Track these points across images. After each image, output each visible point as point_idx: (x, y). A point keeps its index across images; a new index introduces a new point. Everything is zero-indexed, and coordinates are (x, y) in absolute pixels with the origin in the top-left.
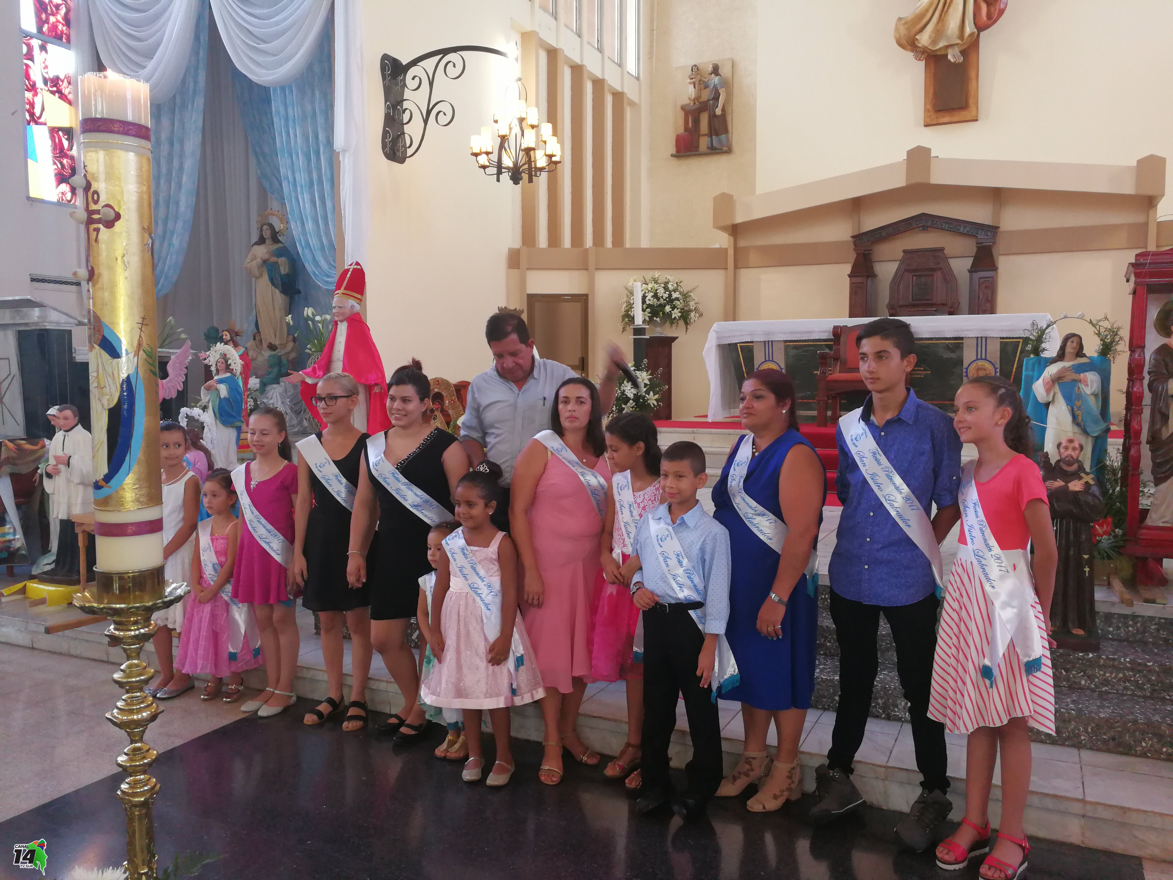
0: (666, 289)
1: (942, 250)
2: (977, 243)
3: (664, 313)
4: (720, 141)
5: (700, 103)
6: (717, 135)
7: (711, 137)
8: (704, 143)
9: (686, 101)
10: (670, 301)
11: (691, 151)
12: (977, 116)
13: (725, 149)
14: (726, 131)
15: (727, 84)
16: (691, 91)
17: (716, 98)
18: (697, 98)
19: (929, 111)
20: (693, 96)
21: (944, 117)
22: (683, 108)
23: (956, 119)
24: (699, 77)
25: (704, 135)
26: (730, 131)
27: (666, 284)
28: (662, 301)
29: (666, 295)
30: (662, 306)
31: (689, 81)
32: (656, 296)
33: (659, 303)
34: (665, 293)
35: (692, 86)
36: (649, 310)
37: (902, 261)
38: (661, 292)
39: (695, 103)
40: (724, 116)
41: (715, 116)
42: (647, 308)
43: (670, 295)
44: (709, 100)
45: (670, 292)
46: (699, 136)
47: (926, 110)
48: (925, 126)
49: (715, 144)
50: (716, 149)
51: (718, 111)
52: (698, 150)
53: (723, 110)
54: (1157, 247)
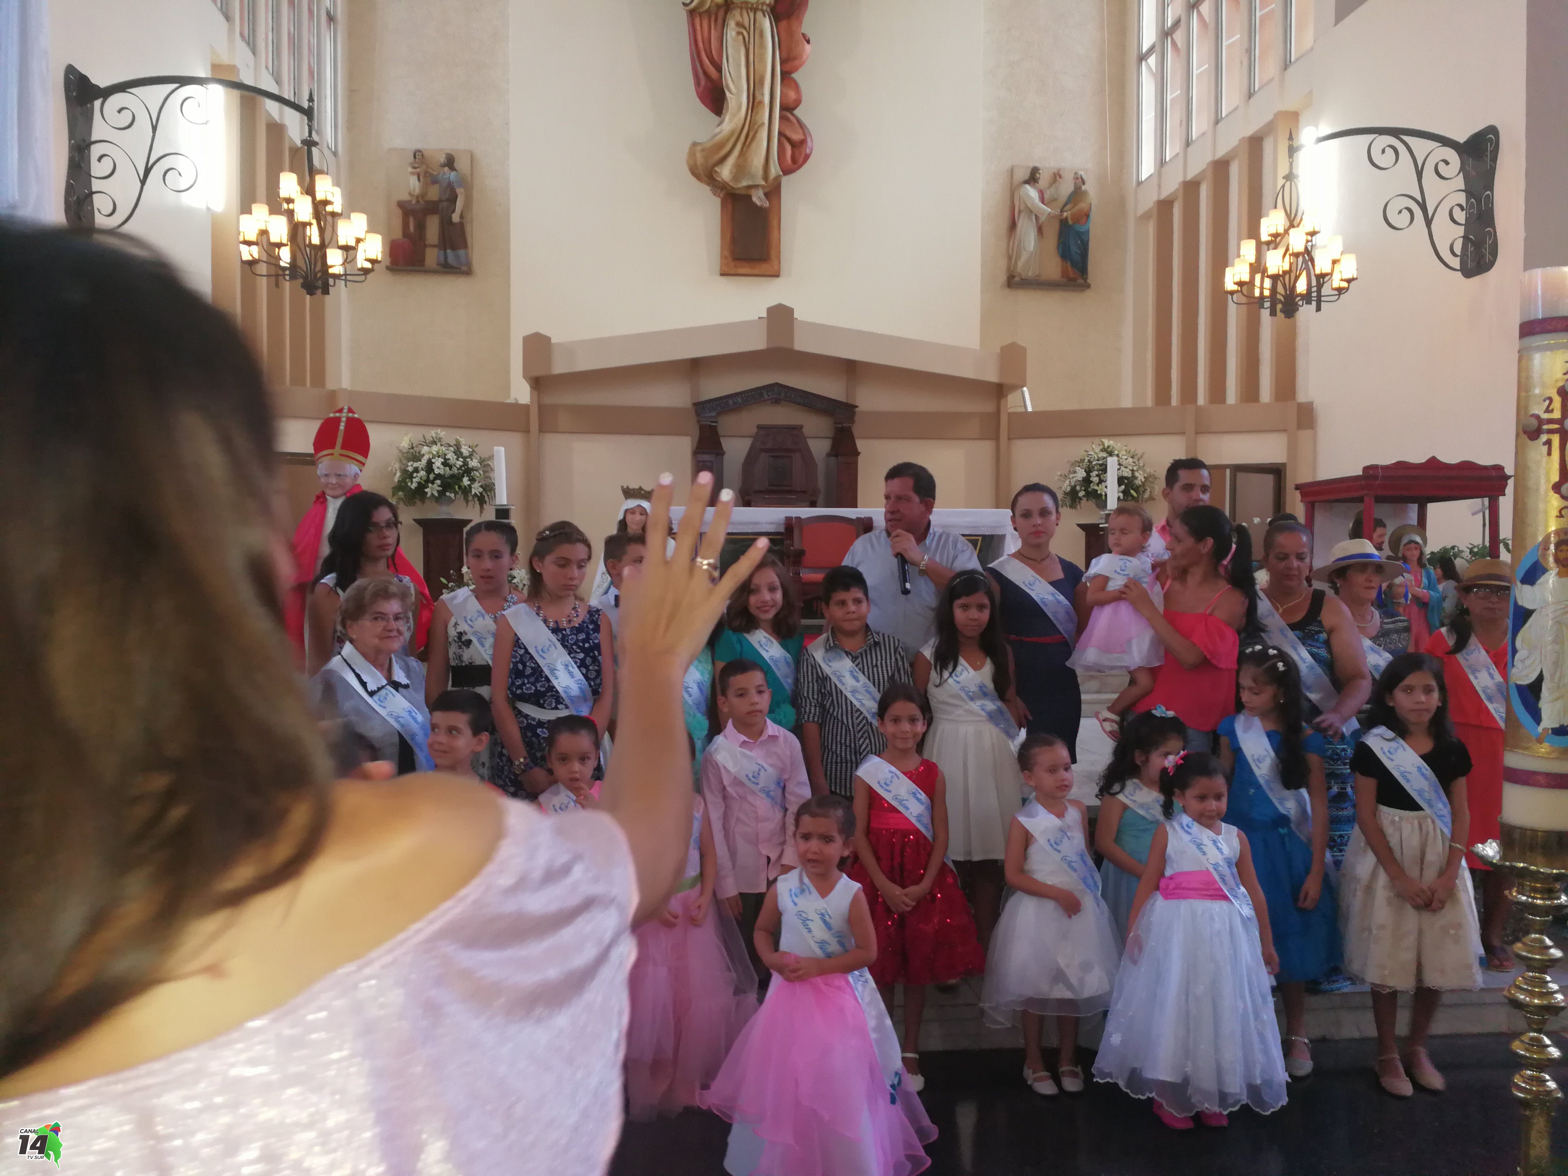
0: (458, 453)
1: (801, 427)
2: (835, 423)
3: (460, 487)
4: (457, 257)
5: (427, 202)
6: (454, 248)
7: (445, 250)
8: (432, 256)
9: (405, 197)
10: (468, 471)
11: (413, 265)
12: (779, 272)
13: (464, 268)
14: (465, 245)
15: (466, 183)
16: (414, 184)
17: (453, 199)
18: (423, 195)
19: (726, 258)
20: (417, 191)
21: (744, 267)
22: (401, 205)
23: (755, 271)
24: (424, 167)
25: (433, 246)
26: (469, 245)
27: (458, 446)
28: (455, 470)
29: (459, 463)
30: (458, 478)
31: (410, 170)
32: (445, 464)
33: (451, 473)
34: (457, 459)
35: (416, 178)
36: (438, 482)
37: (756, 438)
38: (451, 456)
39: (418, 202)
40: (461, 225)
41: (450, 222)
42: (435, 479)
43: (465, 464)
44: (440, 201)
45: (465, 458)
46: (425, 246)
47: (723, 257)
48: (722, 275)
49: (451, 260)
50: (452, 267)
51: (456, 218)
52: (423, 265)
53: (461, 217)
54: (1009, 439)
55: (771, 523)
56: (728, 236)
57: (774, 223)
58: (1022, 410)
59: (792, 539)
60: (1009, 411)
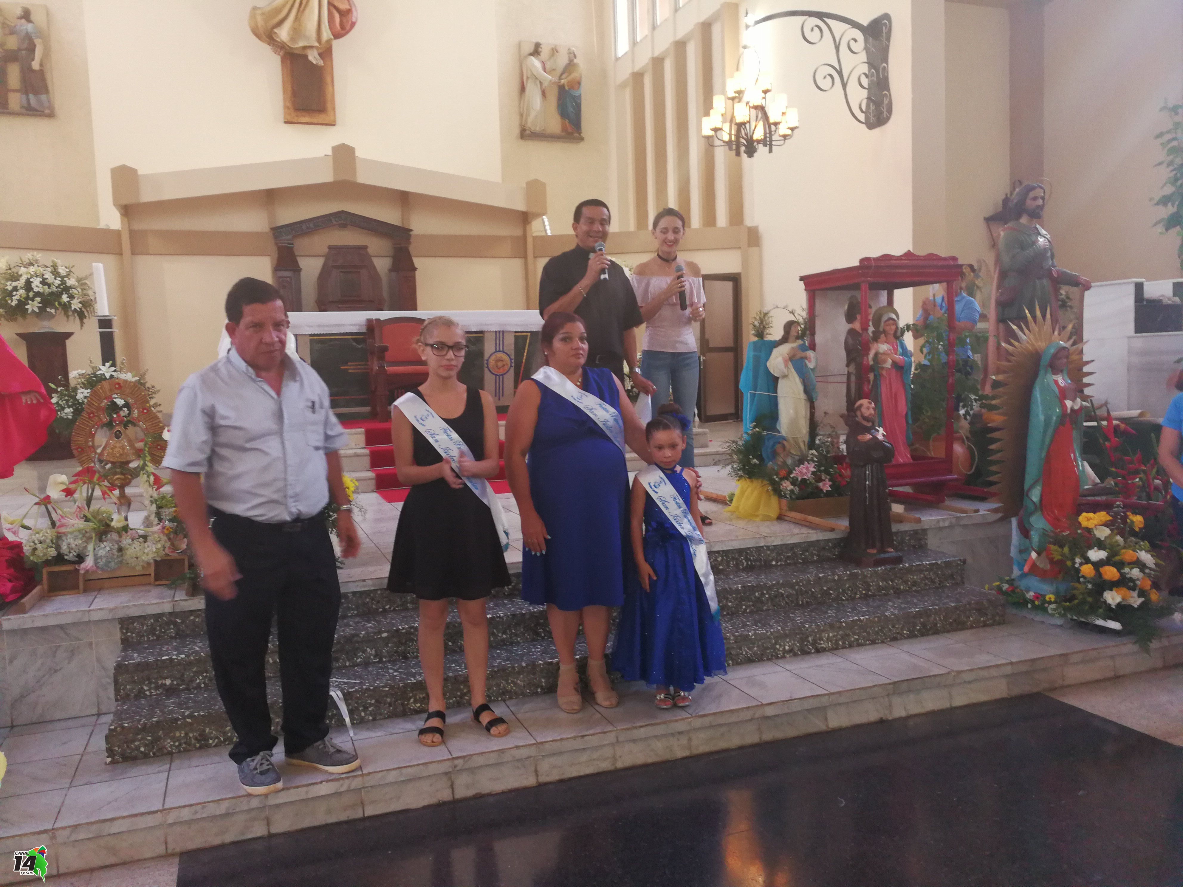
0: (55, 273)
1: (365, 248)
2: (394, 244)
3: (59, 304)
4: (40, 101)
6: (36, 93)
8: (15, 100)
10: (65, 288)
12: (335, 121)
13: (47, 112)
14: (46, 90)
17: (32, 49)
19: (288, 108)
21: (304, 117)
23: (315, 121)
24: (2, 18)
26: (51, 90)
27: (55, 267)
28: (54, 289)
29: (58, 282)
30: (57, 295)
32: (44, 283)
33: (50, 291)
34: (55, 279)
36: (38, 299)
37: (327, 257)
38: (49, 276)
40: (42, 72)
41: (31, 70)
42: (35, 296)
43: (63, 282)
44: (19, 50)
45: (63, 277)
46: (8, 90)
47: (286, 108)
48: (286, 123)
49: (34, 103)
50: (35, 110)
51: (35, 66)
52: (7, 108)
53: (41, 65)
54: (535, 257)
55: (355, 325)
56: (289, 89)
57: (328, 80)
58: (543, 234)
59: (373, 338)
60: (534, 235)
